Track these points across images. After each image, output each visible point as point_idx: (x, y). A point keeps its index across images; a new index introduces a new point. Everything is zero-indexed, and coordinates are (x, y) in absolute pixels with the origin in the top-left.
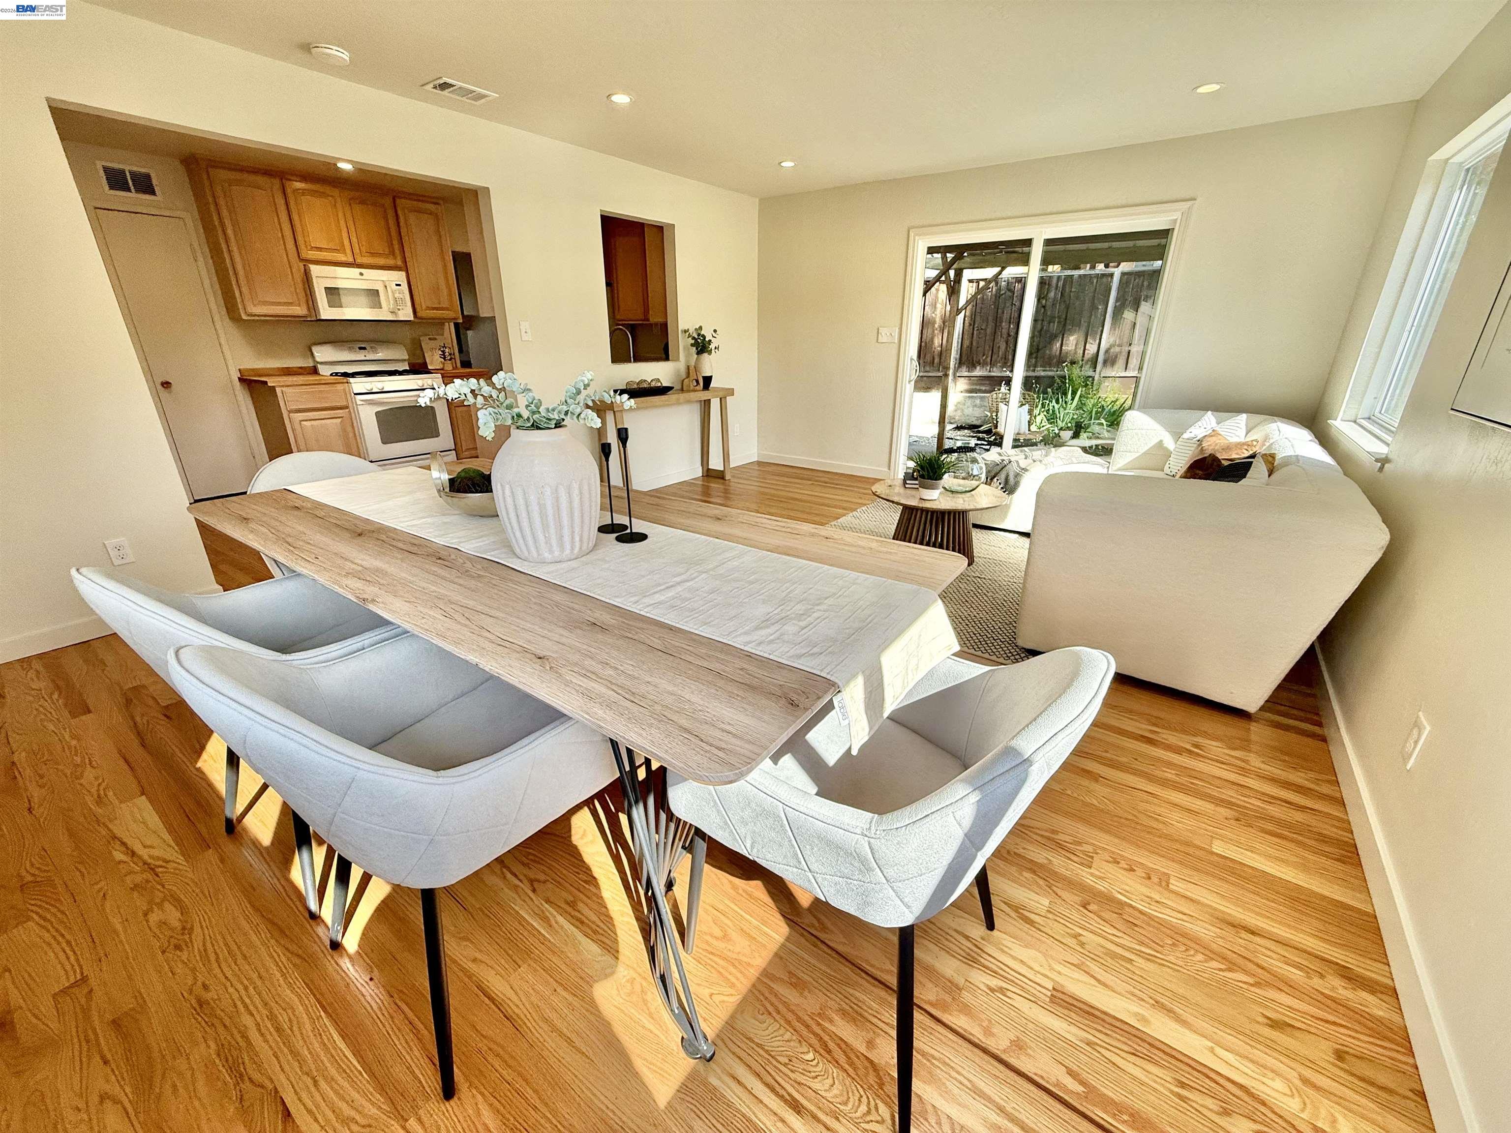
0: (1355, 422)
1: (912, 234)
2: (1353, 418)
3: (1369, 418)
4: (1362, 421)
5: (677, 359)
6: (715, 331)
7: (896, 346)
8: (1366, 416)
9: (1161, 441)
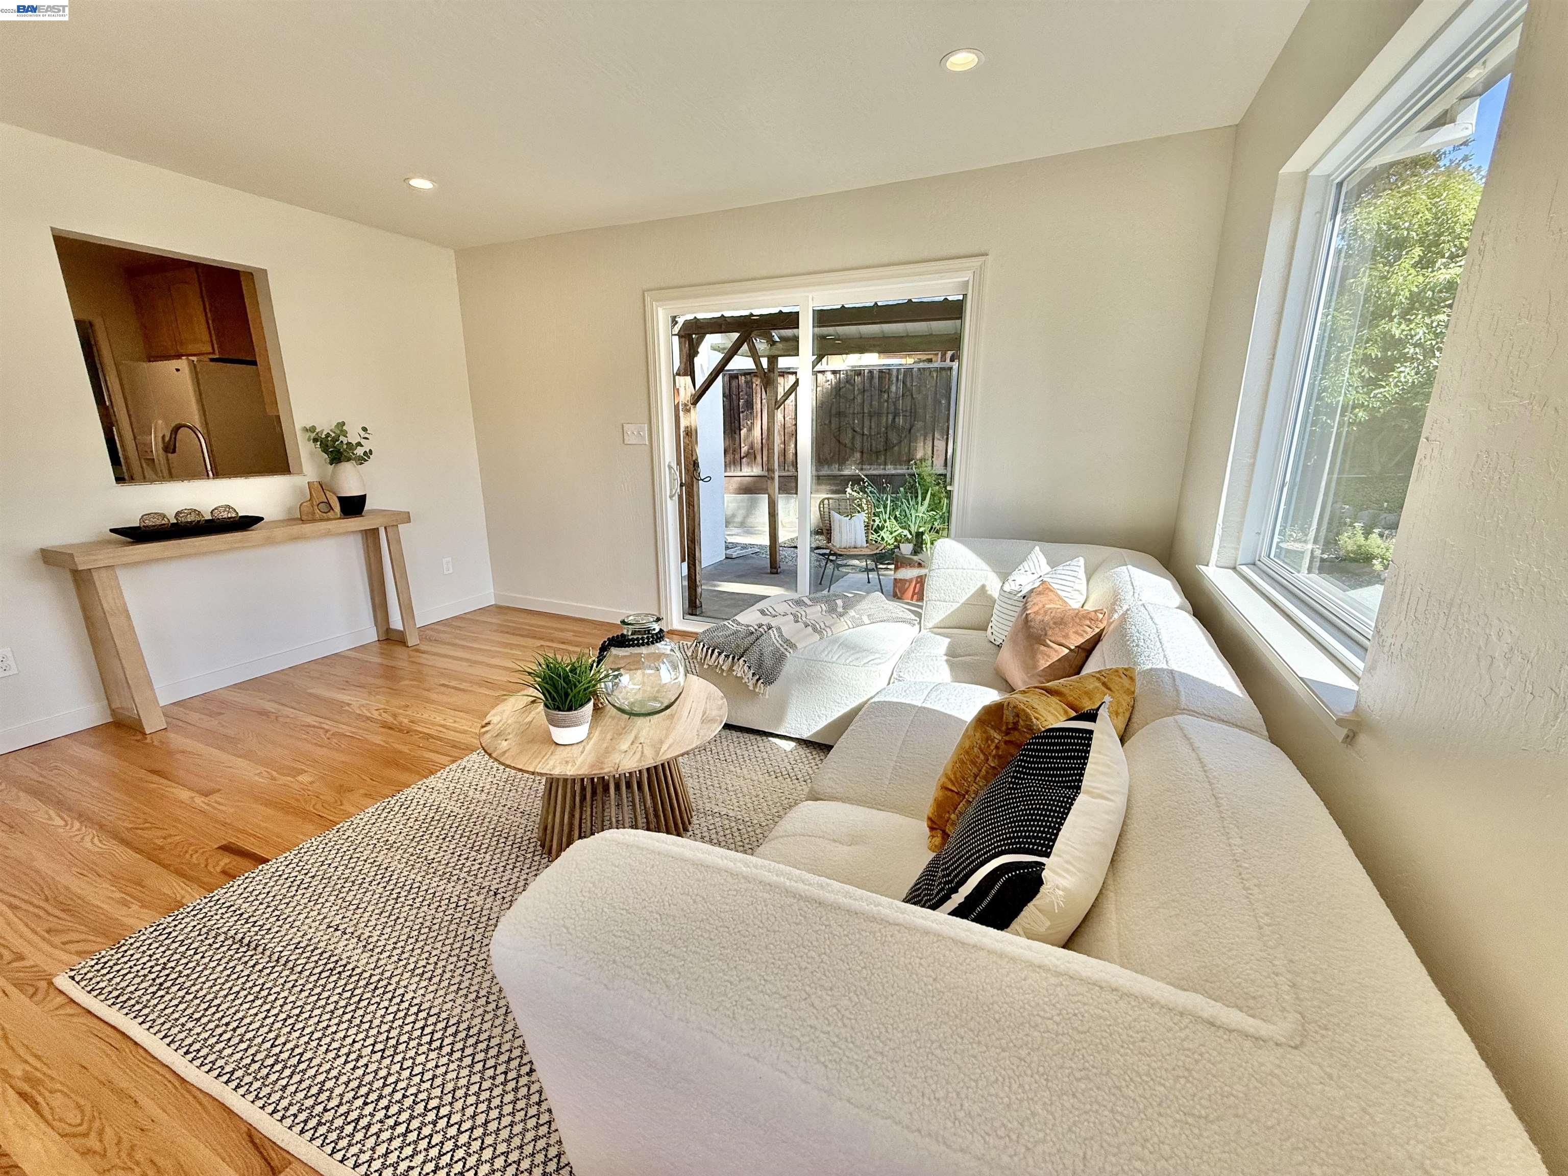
0: (1234, 569)
1: (648, 299)
2: (1231, 564)
3: (1254, 564)
4: (1244, 568)
5: (300, 472)
6: (365, 429)
7: (648, 448)
8: (1249, 561)
9: (983, 586)
